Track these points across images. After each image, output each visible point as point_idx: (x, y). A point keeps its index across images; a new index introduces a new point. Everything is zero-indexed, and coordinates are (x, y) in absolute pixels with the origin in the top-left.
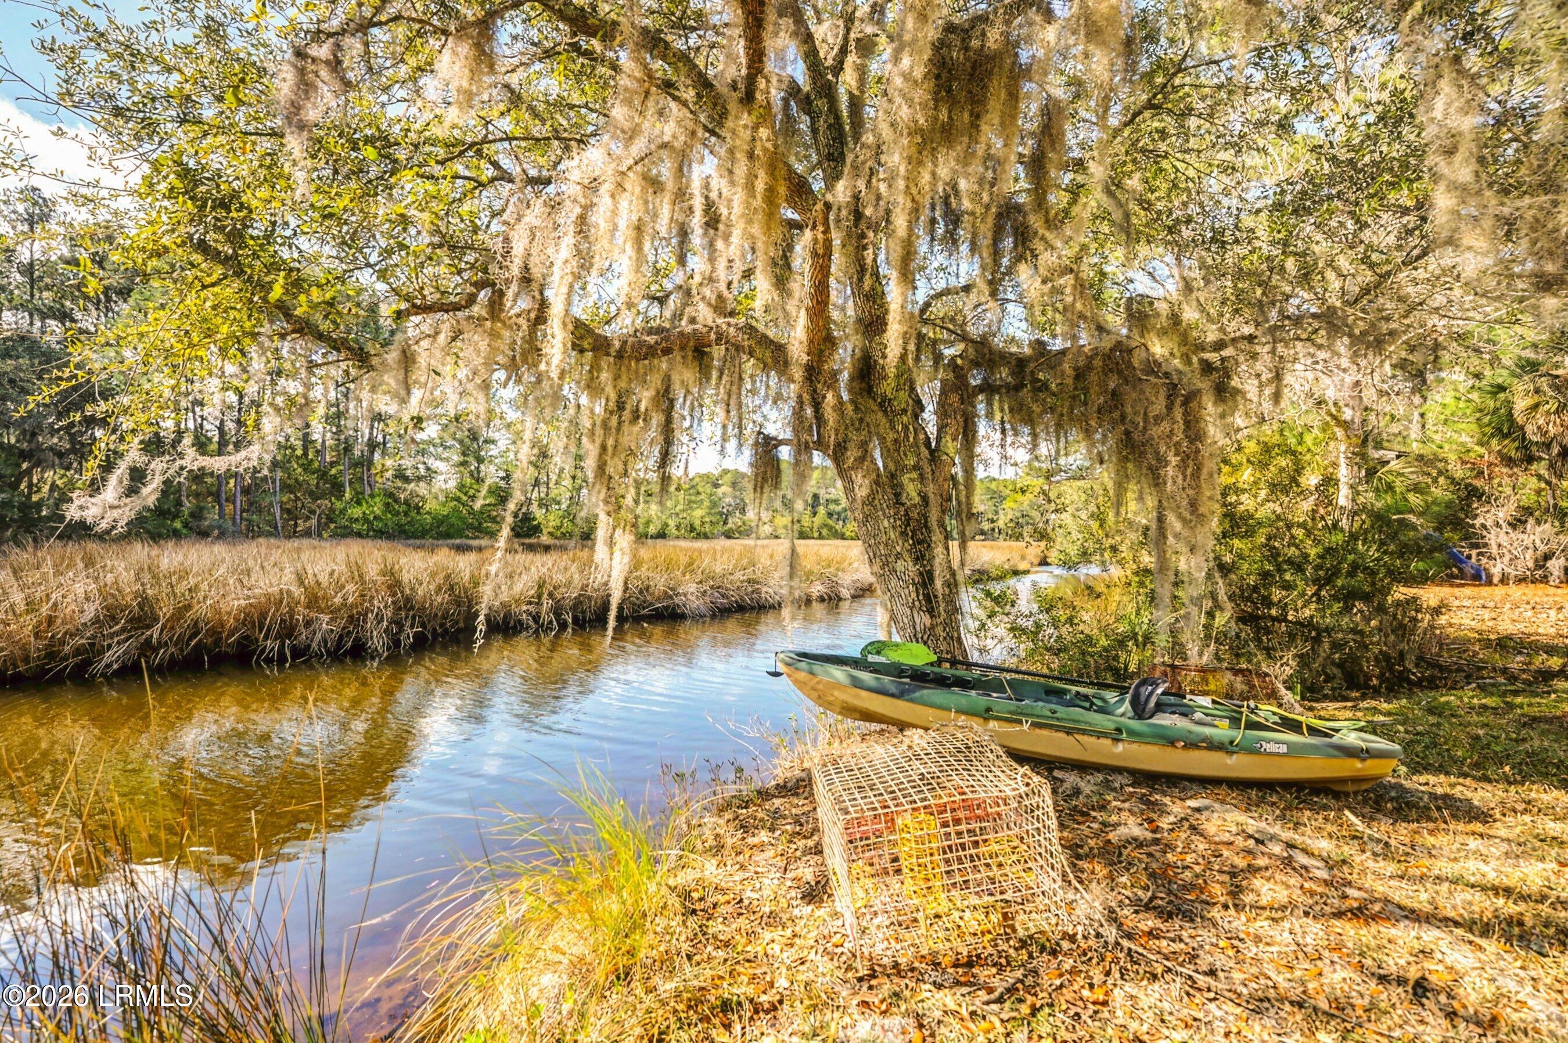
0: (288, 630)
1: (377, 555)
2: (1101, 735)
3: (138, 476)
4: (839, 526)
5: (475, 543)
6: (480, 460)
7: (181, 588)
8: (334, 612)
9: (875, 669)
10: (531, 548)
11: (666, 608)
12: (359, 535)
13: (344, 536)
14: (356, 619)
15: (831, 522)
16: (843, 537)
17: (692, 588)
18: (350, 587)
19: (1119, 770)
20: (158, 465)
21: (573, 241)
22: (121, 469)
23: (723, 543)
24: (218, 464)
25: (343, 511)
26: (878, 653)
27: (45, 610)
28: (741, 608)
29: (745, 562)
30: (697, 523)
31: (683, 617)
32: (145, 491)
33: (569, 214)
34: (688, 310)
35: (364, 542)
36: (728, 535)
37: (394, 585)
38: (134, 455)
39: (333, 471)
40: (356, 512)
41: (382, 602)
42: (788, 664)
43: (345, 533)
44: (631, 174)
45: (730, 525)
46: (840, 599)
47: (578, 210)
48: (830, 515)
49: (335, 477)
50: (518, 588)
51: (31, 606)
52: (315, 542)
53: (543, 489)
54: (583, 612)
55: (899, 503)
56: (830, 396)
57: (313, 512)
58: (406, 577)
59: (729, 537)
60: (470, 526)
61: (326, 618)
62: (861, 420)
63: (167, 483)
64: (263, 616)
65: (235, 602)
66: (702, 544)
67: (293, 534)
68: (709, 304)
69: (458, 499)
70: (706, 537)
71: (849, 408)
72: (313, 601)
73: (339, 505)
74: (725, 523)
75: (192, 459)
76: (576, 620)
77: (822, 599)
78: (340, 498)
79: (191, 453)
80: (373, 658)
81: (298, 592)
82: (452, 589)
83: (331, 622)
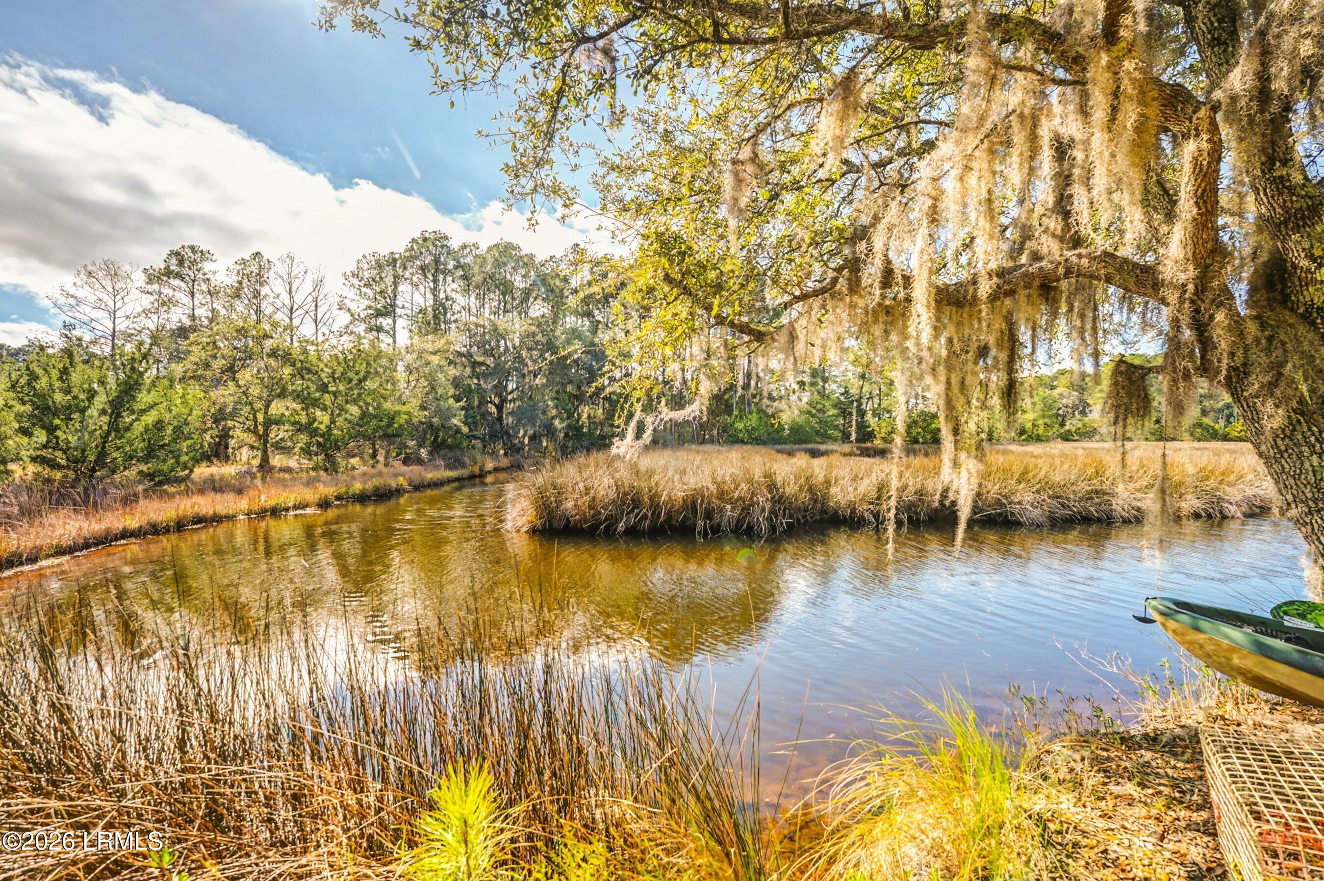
0: (709, 515)
1: (758, 459)
4: (1220, 425)
5: (823, 447)
6: (825, 380)
7: (653, 482)
8: (734, 502)
9: (1296, 637)
10: (866, 453)
11: (1000, 514)
12: (742, 441)
13: (734, 443)
14: (747, 507)
15: (1206, 421)
16: (1226, 438)
17: (1028, 497)
18: (744, 486)
20: (649, 419)
21: (926, 232)
22: (634, 424)
23: (1060, 446)
25: (732, 425)
26: (1302, 616)
27: (592, 493)
28: (1086, 520)
29: (1090, 471)
30: (1029, 425)
31: (1018, 524)
32: (645, 436)
33: (922, 205)
34: (1028, 244)
36: (1066, 437)
37: (772, 487)
39: (726, 397)
40: (740, 425)
41: (763, 499)
42: (1162, 614)
43: (734, 440)
44: (977, 153)
45: (1067, 427)
46: (1224, 517)
47: (930, 202)
48: (1204, 413)
49: (727, 400)
50: (862, 489)
51: (587, 492)
52: (717, 447)
53: (876, 400)
54: (918, 514)
56: (1220, 316)
57: (714, 426)
58: (779, 479)
59: (1067, 440)
60: (817, 433)
61: (729, 507)
62: (1270, 339)
63: (654, 430)
64: (694, 503)
65: (679, 494)
66: (1035, 449)
67: (704, 441)
68: (1054, 235)
69: (809, 413)
70: (1039, 439)
71: (1252, 328)
72: (722, 495)
73: (729, 420)
74: (1062, 425)
75: (667, 414)
76: (910, 519)
77: (1197, 516)
78: (730, 415)
79: (666, 411)
80: (760, 537)
81: (713, 488)
82: (811, 490)
83: (732, 510)
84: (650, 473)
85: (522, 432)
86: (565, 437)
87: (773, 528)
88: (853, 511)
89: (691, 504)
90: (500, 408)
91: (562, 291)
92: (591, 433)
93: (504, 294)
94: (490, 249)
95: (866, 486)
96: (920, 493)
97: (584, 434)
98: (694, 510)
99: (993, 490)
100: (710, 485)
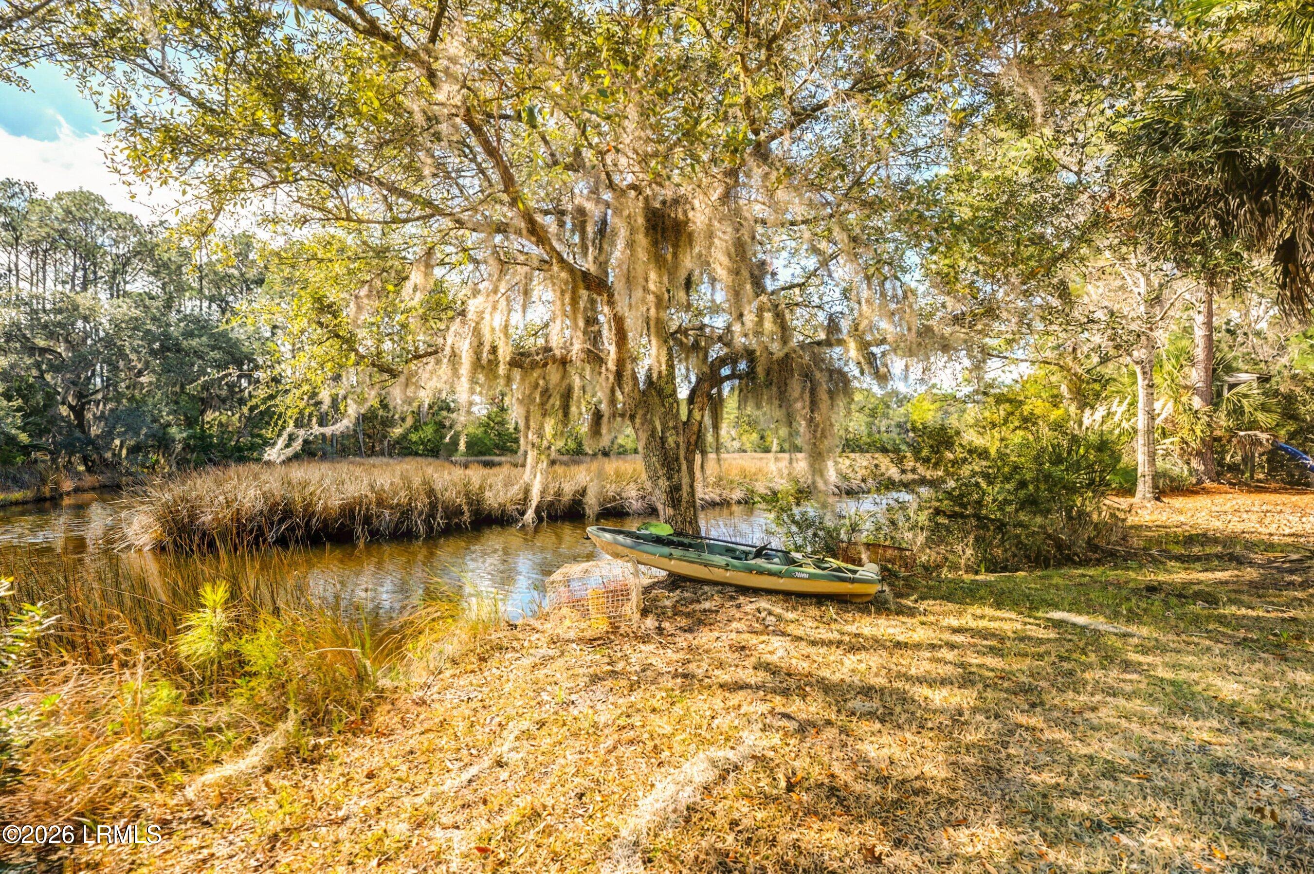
0: (367, 520)
2: (719, 567)
3: (291, 438)
7: (307, 492)
8: (392, 508)
11: (614, 508)
12: (417, 454)
13: (406, 455)
14: (406, 512)
17: (634, 493)
18: (403, 494)
19: (731, 585)
20: (301, 432)
22: (285, 435)
24: (328, 430)
25: (405, 436)
26: (647, 529)
27: (235, 505)
31: (628, 514)
32: (294, 446)
35: (419, 459)
37: (431, 492)
38: (290, 428)
40: (414, 436)
41: (421, 504)
51: (228, 504)
52: (385, 460)
54: (556, 510)
55: (663, 447)
57: (384, 438)
58: (438, 486)
60: (497, 446)
61: (387, 512)
64: (352, 511)
65: (335, 502)
67: (372, 453)
72: (380, 503)
75: (317, 430)
76: (549, 516)
77: (739, 502)
79: (316, 427)
80: (417, 538)
81: (372, 496)
82: (467, 495)
83: (391, 515)
84: (305, 485)
85: (117, 442)
86: (184, 449)
87: (430, 528)
88: (503, 511)
89: (348, 511)
90: (79, 411)
91: (179, 267)
92: (222, 445)
93: (85, 258)
94: (59, 198)
95: (515, 491)
96: (559, 493)
97: (211, 445)
98: (352, 517)
99: (611, 490)
100: (369, 494)
